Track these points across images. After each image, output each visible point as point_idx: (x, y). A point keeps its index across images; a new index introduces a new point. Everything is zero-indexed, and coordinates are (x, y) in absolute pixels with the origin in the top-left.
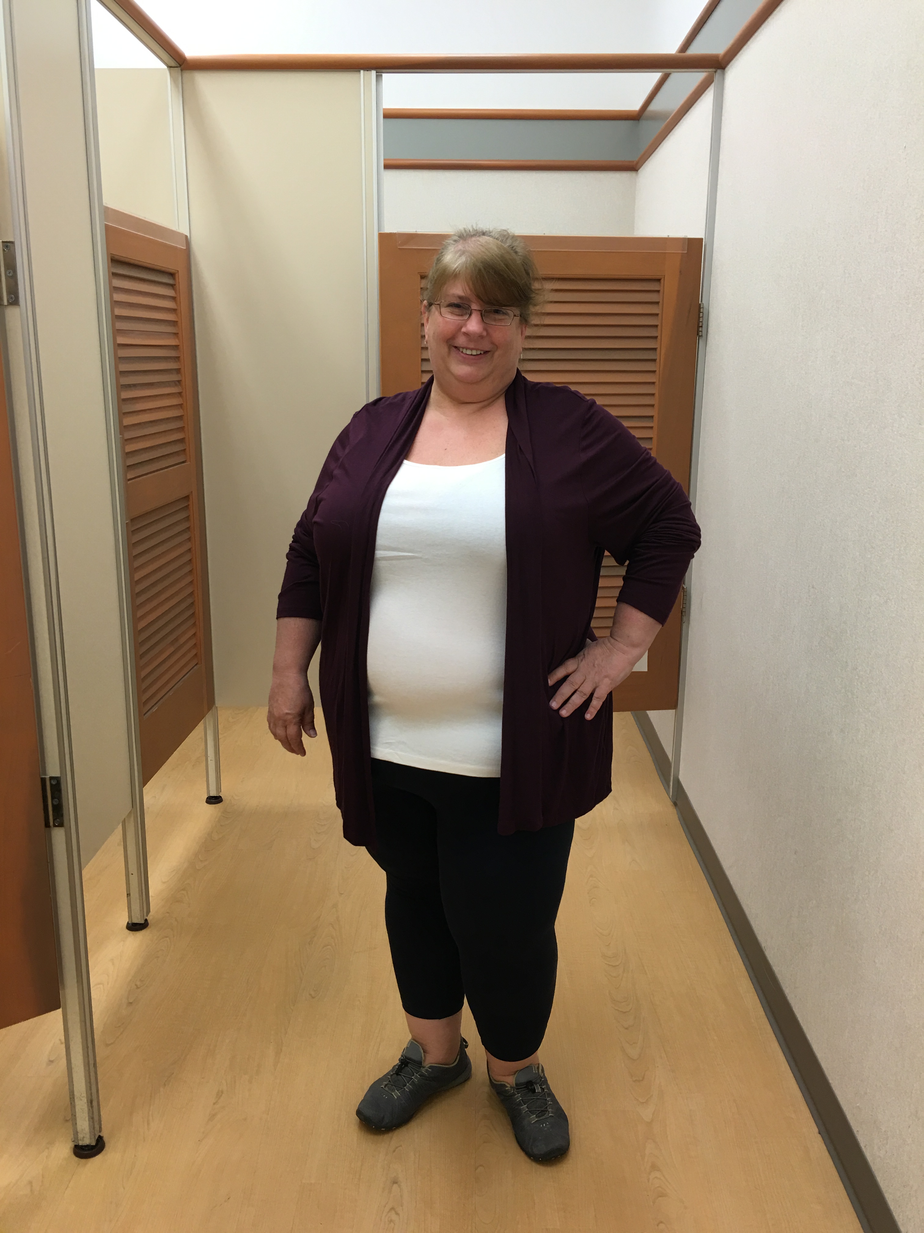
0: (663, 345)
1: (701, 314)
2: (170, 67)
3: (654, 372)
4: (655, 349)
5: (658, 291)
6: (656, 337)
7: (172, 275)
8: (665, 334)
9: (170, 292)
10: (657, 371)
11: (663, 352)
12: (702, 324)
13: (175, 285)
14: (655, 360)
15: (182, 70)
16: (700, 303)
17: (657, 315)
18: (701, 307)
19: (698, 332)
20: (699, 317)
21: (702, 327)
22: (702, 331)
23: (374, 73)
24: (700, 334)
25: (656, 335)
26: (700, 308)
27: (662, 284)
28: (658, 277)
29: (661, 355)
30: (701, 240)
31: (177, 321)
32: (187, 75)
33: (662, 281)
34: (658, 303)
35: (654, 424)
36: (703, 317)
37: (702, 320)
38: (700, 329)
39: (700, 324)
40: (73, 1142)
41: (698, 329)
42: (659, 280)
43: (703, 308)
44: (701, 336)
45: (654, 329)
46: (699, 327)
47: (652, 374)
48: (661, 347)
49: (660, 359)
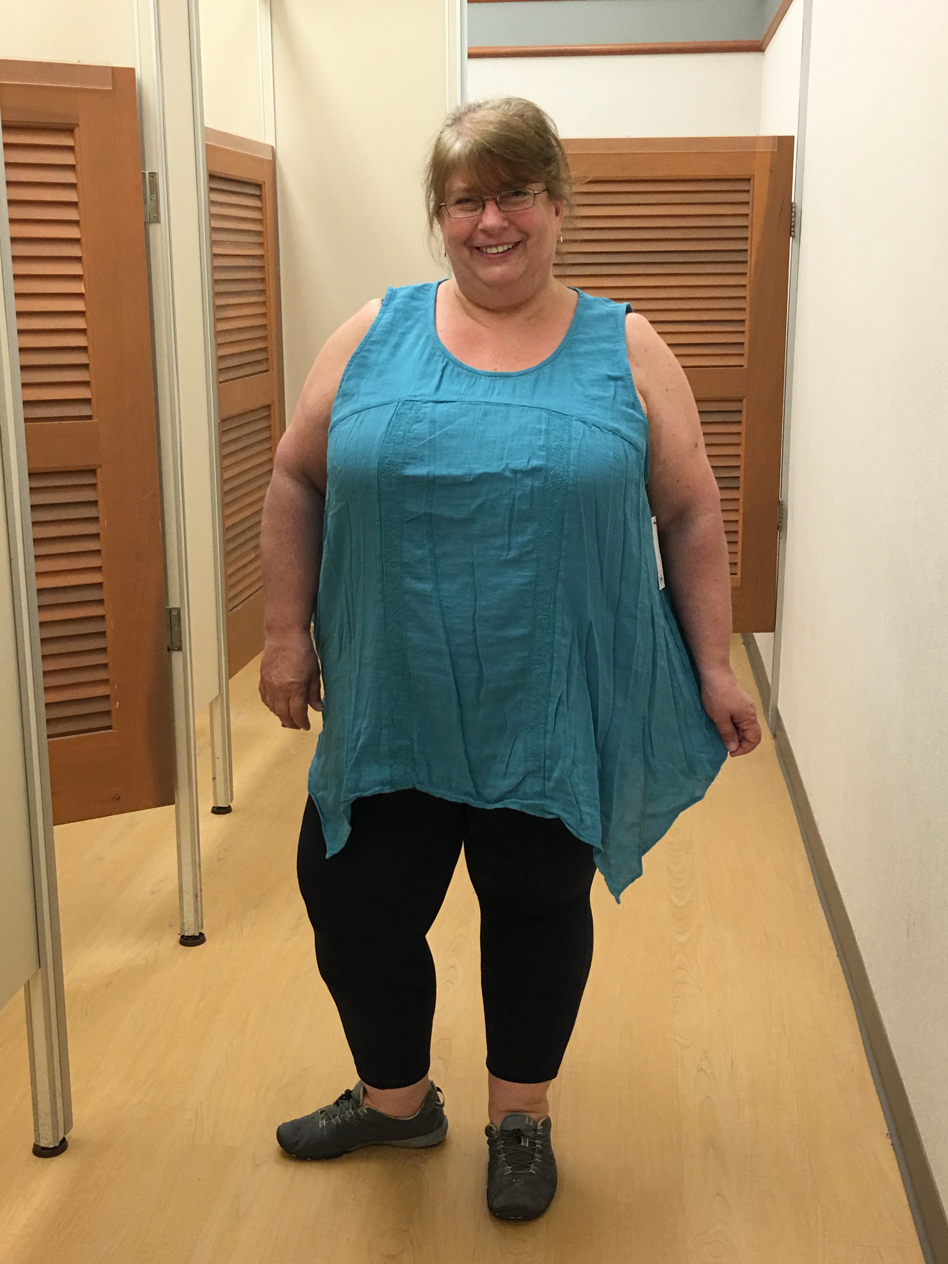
0: (754, 246)
1: (793, 213)
3: (745, 274)
4: (746, 250)
5: (748, 191)
6: (747, 239)
7: (258, 186)
8: (756, 235)
9: (256, 203)
10: (749, 273)
11: (754, 252)
12: (795, 224)
13: (261, 196)
14: (745, 262)
16: (793, 201)
17: (747, 215)
18: (793, 206)
19: (791, 231)
20: (791, 217)
21: (794, 227)
22: (794, 232)
24: (792, 233)
25: (746, 236)
26: (792, 208)
27: (752, 183)
28: (748, 177)
29: (752, 258)
30: (792, 138)
31: (262, 232)
33: (752, 181)
34: (748, 203)
35: (746, 328)
36: (795, 216)
37: (795, 219)
38: (792, 229)
39: (793, 224)
40: (179, 934)
41: (791, 229)
42: (749, 180)
43: (795, 207)
44: (793, 237)
45: (745, 229)
46: (791, 227)
47: (743, 276)
48: (751, 248)
49: (751, 261)
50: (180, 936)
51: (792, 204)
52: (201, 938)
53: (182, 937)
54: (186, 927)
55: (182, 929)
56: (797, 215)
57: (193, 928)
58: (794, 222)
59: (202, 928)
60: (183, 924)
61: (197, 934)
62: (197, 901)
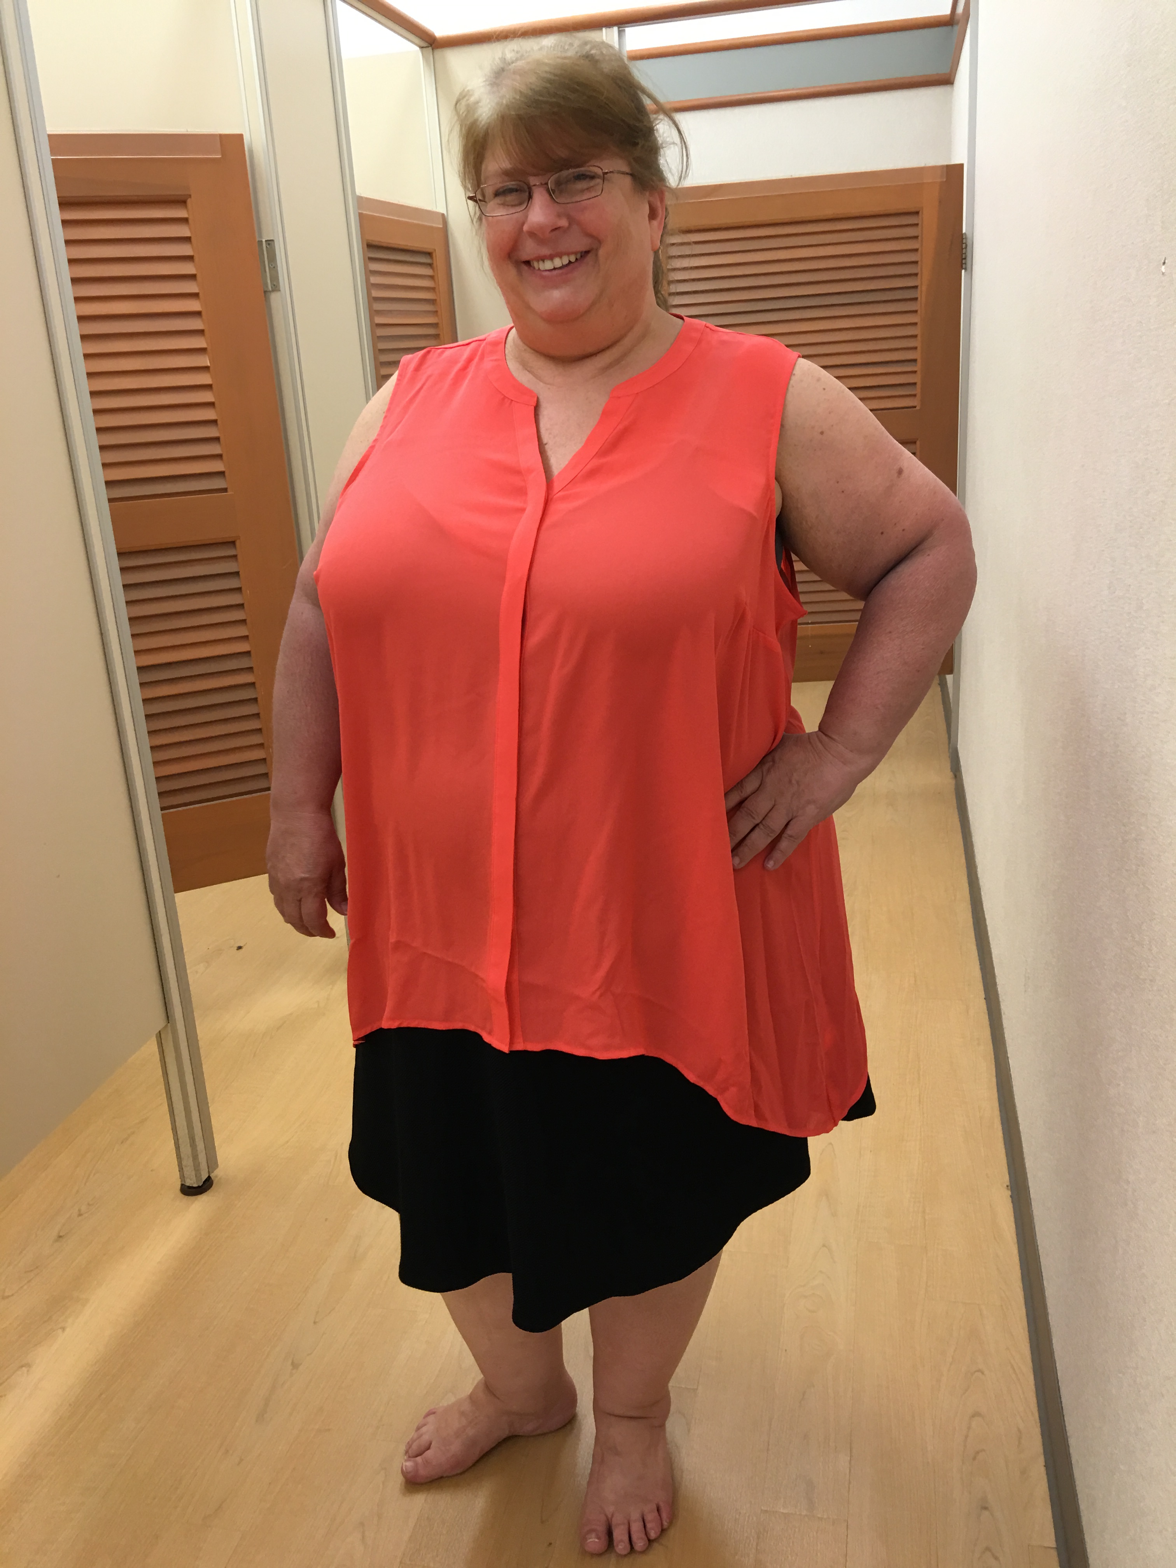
0: (924, 282)
1: (964, 245)
2: (421, 48)
3: (916, 311)
4: (916, 287)
5: (917, 225)
6: (917, 274)
7: (429, 254)
8: (926, 271)
9: (427, 271)
10: (919, 312)
12: (966, 256)
13: (433, 264)
14: (916, 299)
15: (432, 49)
16: (964, 231)
17: (916, 250)
18: (964, 237)
19: (962, 264)
20: (962, 249)
21: (965, 259)
22: (965, 264)
23: (615, 29)
24: (964, 266)
25: (915, 272)
26: (963, 239)
27: (920, 218)
28: (916, 210)
29: (922, 294)
30: (962, 166)
31: (436, 300)
32: (439, 53)
33: (920, 213)
35: (917, 367)
36: (966, 248)
37: (966, 251)
38: (964, 261)
39: (964, 257)
41: (962, 262)
42: (917, 213)
43: (966, 238)
44: (965, 269)
45: (914, 265)
46: (963, 259)
47: (914, 314)
48: (921, 284)
49: (921, 299)
51: (962, 234)
56: (968, 248)
58: (965, 254)
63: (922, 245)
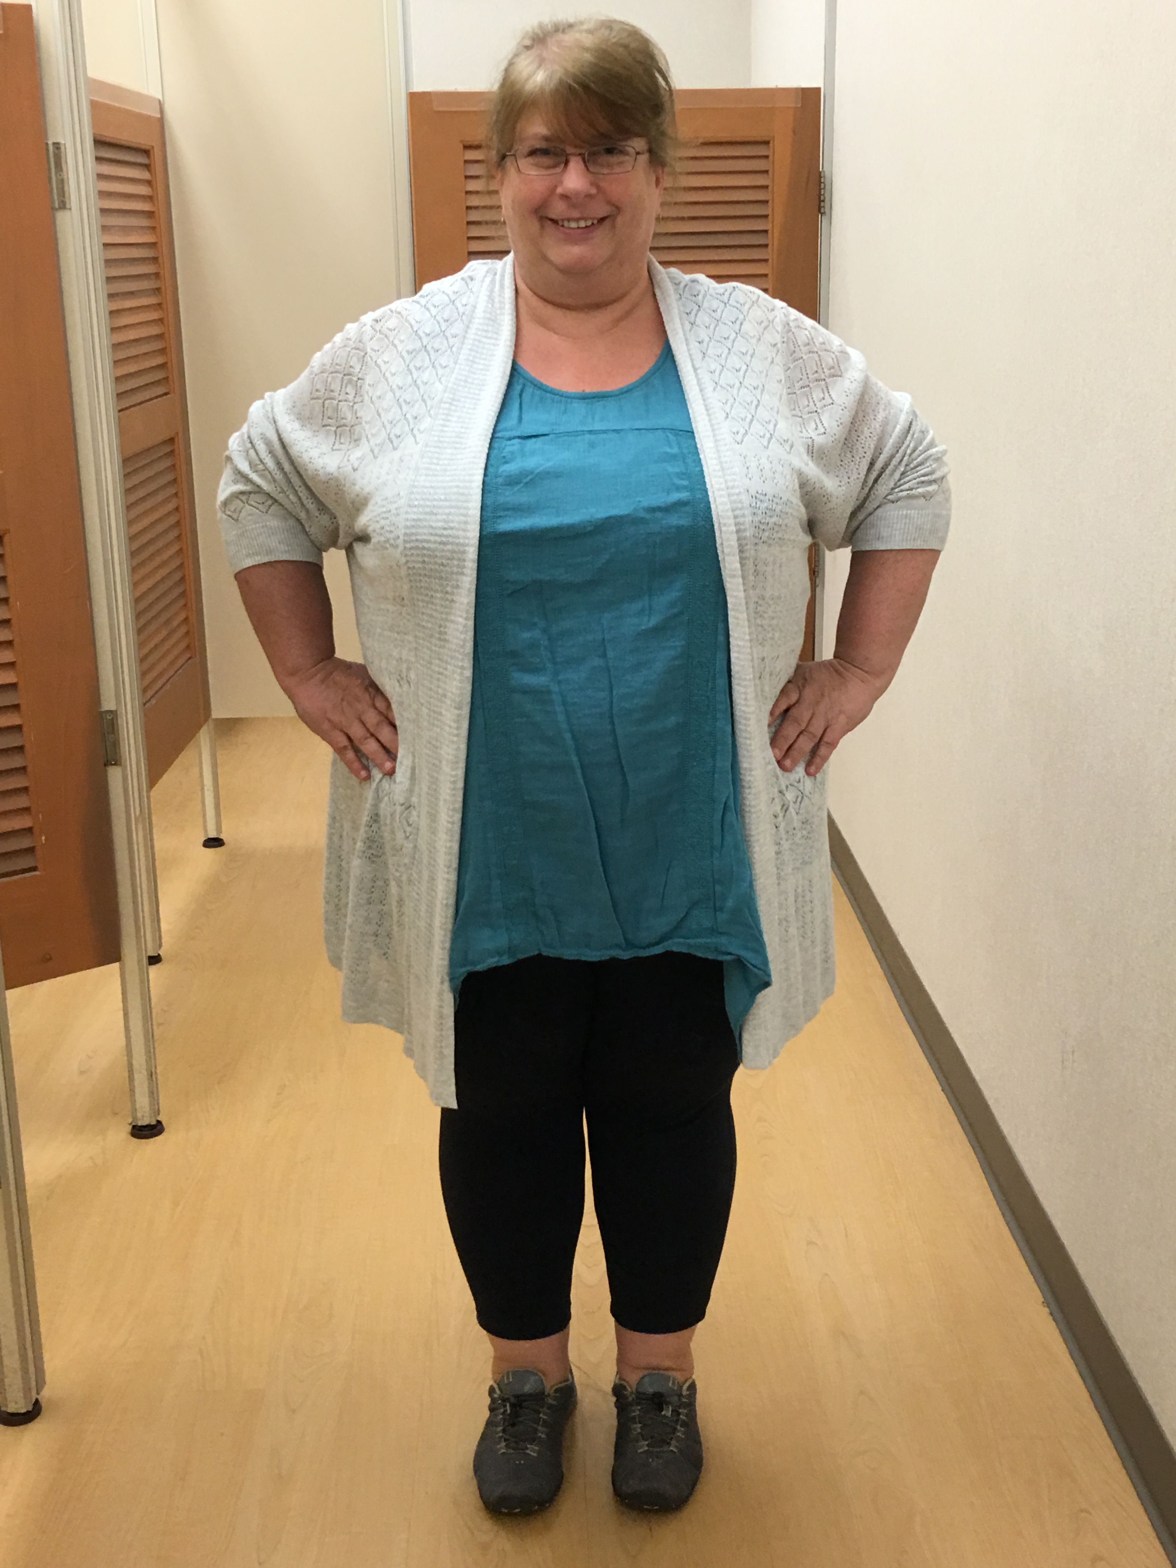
0: (775, 226)
1: (822, 185)
3: (766, 261)
4: (766, 231)
5: (767, 157)
6: (766, 216)
7: (147, 152)
8: (778, 213)
10: (770, 261)
11: (776, 234)
12: (825, 198)
14: (766, 246)
16: (821, 170)
17: (767, 187)
18: (822, 175)
19: (819, 207)
20: (820, 190)
21: (823, 201)
22: (824, 207)
24: (822, 210)
25: (766, 213)
26: (821, 177)
27: (771, 149)
28: (767, 139)
29: (774, 239)
30: (818, 90)
33: (771, 142)
34: (766, 172)
36: (824, 188)
37: (825, 192)
38: (822, 204)
39: (822, 198)
40: (130, 1124)
41: (819, 205)
42: (767, 143)
43: (824, 177)
44: (822, 214)
45: (764, 205)
46: (820, 202)
47: (763, 264)
48: (773, 228)
49: (773, 245)
50: (130, 1127)
51: (820, 173)
52: (158, 1128)
53: (134, 1127)
54: (139, 1115)
55: (135, 1118)
56: (827, 187)
57: (147, 1114)
58: (823, 194)
59: (159, 1114)
60: (134, 1110)
61: (154, 1123)
62: (152, 1080)
63: (773, 180)
